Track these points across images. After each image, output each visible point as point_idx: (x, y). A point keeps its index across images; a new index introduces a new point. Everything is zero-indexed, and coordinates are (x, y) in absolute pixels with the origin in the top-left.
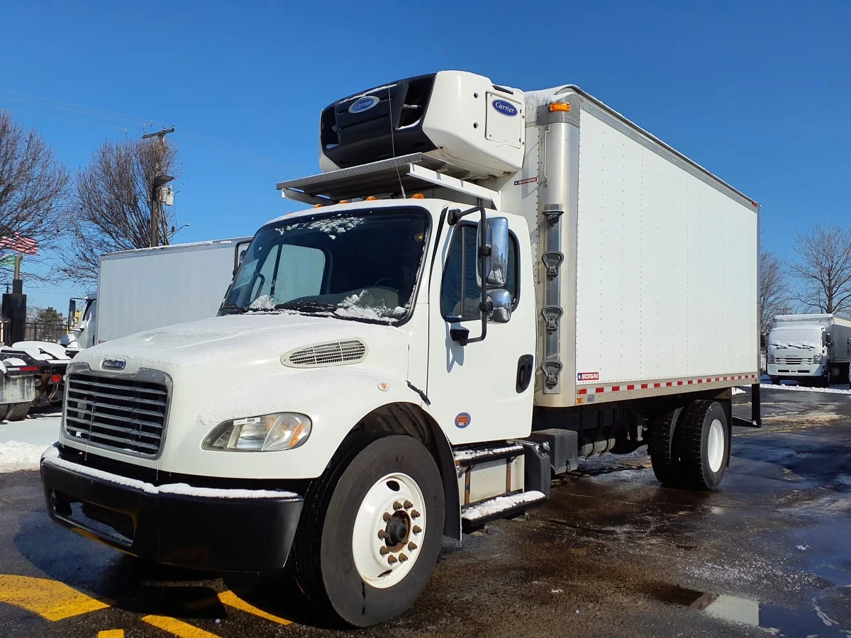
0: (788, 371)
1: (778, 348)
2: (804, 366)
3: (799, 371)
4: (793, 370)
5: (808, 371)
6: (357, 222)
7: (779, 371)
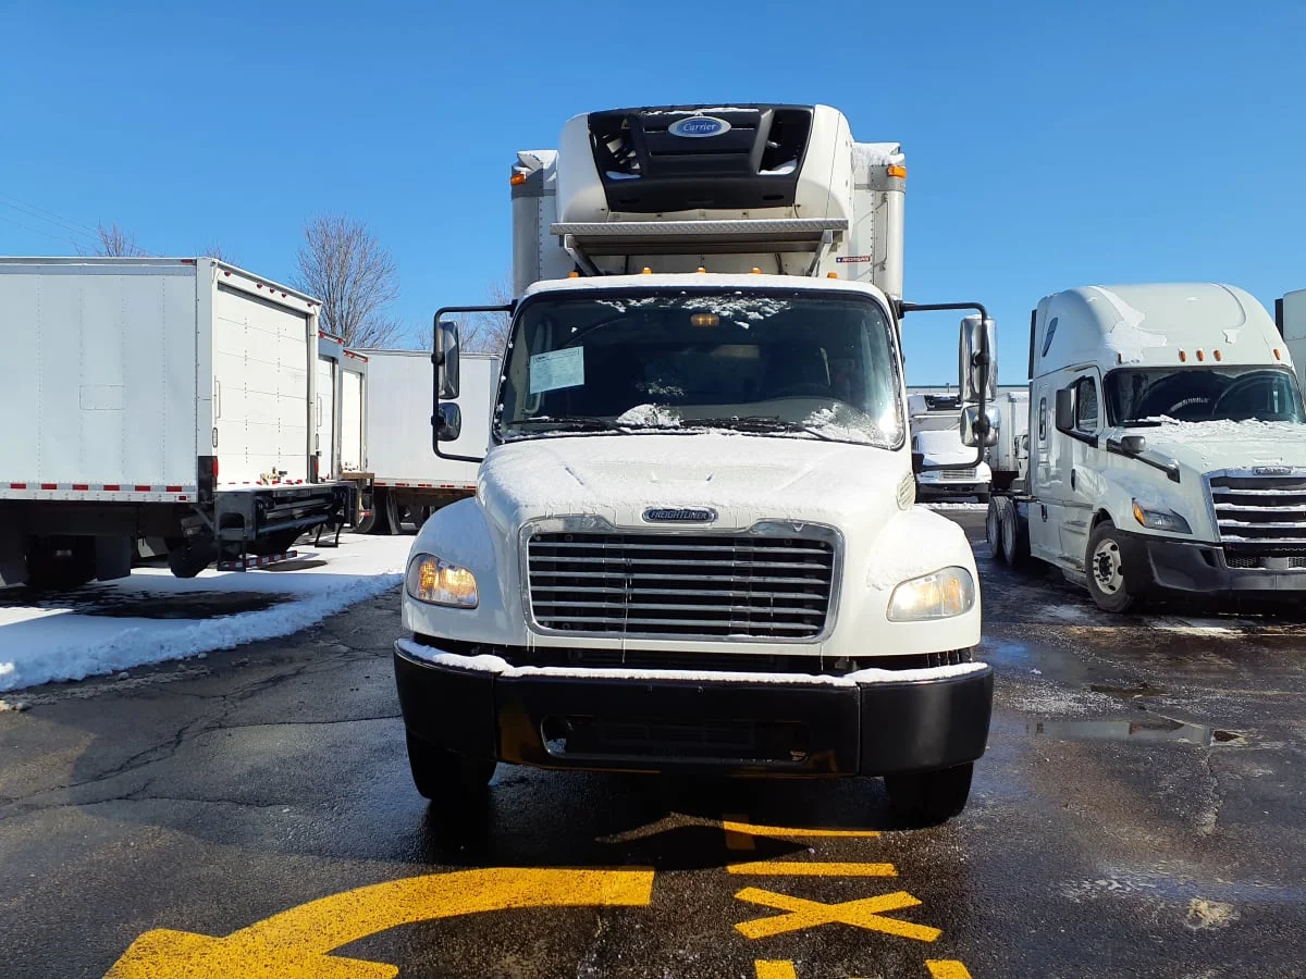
6: (779, 307)
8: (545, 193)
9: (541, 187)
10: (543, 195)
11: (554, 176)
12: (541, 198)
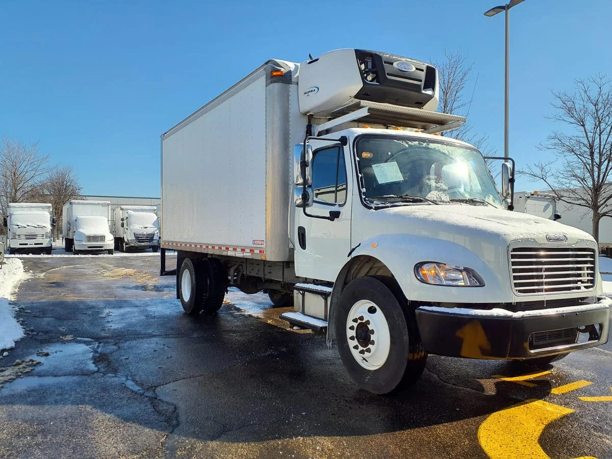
0: (27, 244)
1: (19, 228)
2: (39, 240)
3: (35, 244)
4: (31, 244)
5: (42, 244)
7: (21, 244)
8: (292, 83)
9: (291, 80)
10: (291, 84)
11: (298, 74)
12: (290, 85)
